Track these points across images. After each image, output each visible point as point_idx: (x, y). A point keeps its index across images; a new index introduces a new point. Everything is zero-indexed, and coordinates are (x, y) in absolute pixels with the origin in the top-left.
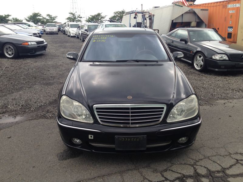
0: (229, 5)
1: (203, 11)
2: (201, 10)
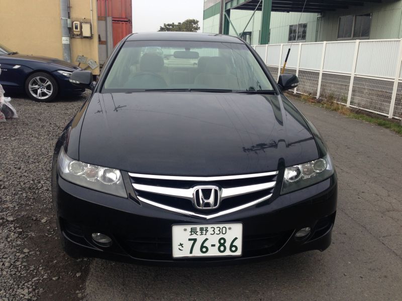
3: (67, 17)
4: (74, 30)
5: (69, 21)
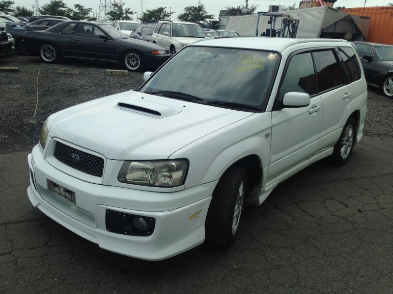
1: (364, 19)
2: (361, 17)
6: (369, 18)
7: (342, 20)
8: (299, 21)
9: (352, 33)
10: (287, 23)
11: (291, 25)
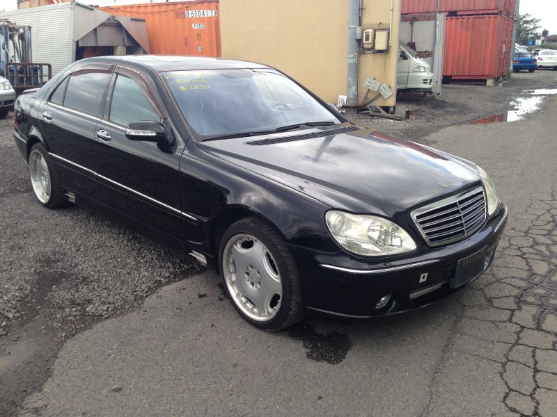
0: (190, 12)
1: (137, 23)
2: (132, 20)
3: (358, 23)
4: (364, 42)
5: (359, 30)
6: (144, 21)
7: (103, 25)
8: (30, 28)
9: (124, 46)
10: (9, 33)
11: (16, 37)
